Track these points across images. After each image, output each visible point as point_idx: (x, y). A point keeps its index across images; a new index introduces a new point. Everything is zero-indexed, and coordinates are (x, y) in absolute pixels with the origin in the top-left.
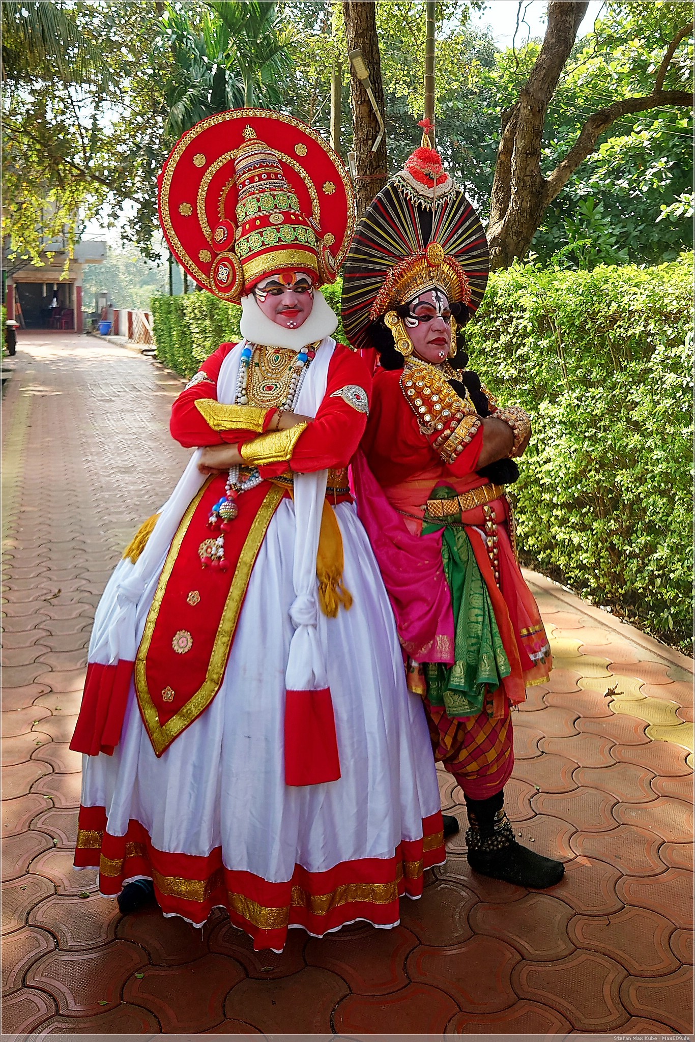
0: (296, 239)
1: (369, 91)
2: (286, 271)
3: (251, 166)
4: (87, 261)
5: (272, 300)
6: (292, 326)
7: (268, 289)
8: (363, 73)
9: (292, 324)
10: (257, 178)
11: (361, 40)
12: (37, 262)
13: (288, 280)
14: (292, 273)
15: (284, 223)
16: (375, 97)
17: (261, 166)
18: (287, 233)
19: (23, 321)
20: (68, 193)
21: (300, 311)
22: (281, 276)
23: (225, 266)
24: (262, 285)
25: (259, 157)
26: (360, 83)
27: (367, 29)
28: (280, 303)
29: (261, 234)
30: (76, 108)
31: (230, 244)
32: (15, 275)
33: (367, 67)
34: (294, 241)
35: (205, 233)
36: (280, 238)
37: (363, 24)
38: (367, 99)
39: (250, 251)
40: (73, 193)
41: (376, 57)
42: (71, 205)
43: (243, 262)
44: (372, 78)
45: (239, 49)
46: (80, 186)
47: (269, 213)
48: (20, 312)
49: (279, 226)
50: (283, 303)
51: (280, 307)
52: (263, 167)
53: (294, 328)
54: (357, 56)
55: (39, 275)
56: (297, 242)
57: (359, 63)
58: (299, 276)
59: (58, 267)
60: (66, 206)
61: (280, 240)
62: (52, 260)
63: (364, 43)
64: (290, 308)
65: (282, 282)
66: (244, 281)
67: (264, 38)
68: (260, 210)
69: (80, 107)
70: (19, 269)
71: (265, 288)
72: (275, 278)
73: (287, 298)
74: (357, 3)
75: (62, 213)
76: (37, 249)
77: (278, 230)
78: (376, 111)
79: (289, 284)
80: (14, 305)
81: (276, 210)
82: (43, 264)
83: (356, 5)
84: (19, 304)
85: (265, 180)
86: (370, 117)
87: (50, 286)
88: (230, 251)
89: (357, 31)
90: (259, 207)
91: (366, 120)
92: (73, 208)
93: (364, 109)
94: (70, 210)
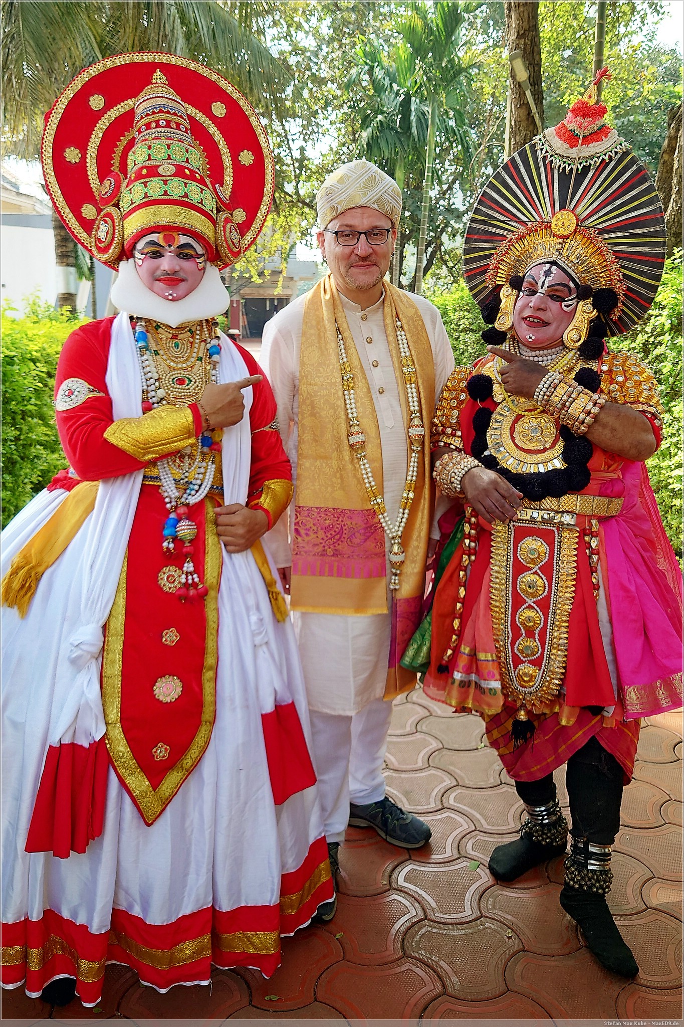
0: (186, 195)
1: (528, 93)
2: (168, 230)
3: (149, 110)
4: (301, 279)
5: (151, 263)
6: (170, 297)
7: (146, 251)
8: (523, 75)
9: (171, 295)
10: (153, 125)
11: (522, 41)
12: (256, 280)
13: (169, 240)
14: (174, 234)
15: (174, 175)
16: (534, 99)
17: (161, 111)
18: (176, 188)
19: (248, 331)
20: (283, 218)
21: (182, 280)
22: (161, 236)
23: (106, 222)
24: (140, 245)
25: (160, 101)
26: (520, 86)
27: (529, 30)
28: (158, 268)
29: (145, 184)
30: (290, 142)
31: (114, 199)
32: (242, 292)
33: (527, 68)
34: (183, 197)
35: (92, 186)
36: (166, 192)
37: (525, 24)
38: (526, 102)
39: (132, 203)
40: (287, 218)
41: (537, 58)
42: (285, 229)
43: (124, 218)
44: (532, 80)
45: (425, 73)
46: (293, 211)
47: (158, 163)
48: (246, 323)
49: (168, 178)
50: (162, 268)
51: (159, 273)
52: (163, 112)
53: (173, 300)
54: (516, 58)
55: (261, 291)
56: (186, 200)
57: (519, 65)
58: (183, 240)
59: (275, 284)
60: (281, 229)
61: (166, 193)
62: (268, 277)
63: (525, 44)
64: (169, 275)
65: (162, 243)
66: (123, 240)
67: (449, 61)
68: (149, 159)
69: (293, 140)
70: (245, 286)
71: (143, 249)
72: (154, 237)
73: (167, 263)
74: (519, 4)
75: (278, 235)
76: (256, 268)
77: (165, 183)
78: (535, 113)
79: (170, 246)
80: (241, 317)
81: (169, 161)
82: (261, 281)
83: (518, 5)
84: (245, 316)
85: (163, 127)
86: (528, 119)
87: (272, 300)
88: (114, 205)
89: (518, 32)
90: (149, 155)
91: (524, 124)
92: (287, 230)
93: (523, 112)
94: (284, 233)
